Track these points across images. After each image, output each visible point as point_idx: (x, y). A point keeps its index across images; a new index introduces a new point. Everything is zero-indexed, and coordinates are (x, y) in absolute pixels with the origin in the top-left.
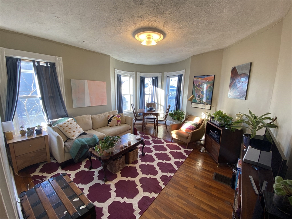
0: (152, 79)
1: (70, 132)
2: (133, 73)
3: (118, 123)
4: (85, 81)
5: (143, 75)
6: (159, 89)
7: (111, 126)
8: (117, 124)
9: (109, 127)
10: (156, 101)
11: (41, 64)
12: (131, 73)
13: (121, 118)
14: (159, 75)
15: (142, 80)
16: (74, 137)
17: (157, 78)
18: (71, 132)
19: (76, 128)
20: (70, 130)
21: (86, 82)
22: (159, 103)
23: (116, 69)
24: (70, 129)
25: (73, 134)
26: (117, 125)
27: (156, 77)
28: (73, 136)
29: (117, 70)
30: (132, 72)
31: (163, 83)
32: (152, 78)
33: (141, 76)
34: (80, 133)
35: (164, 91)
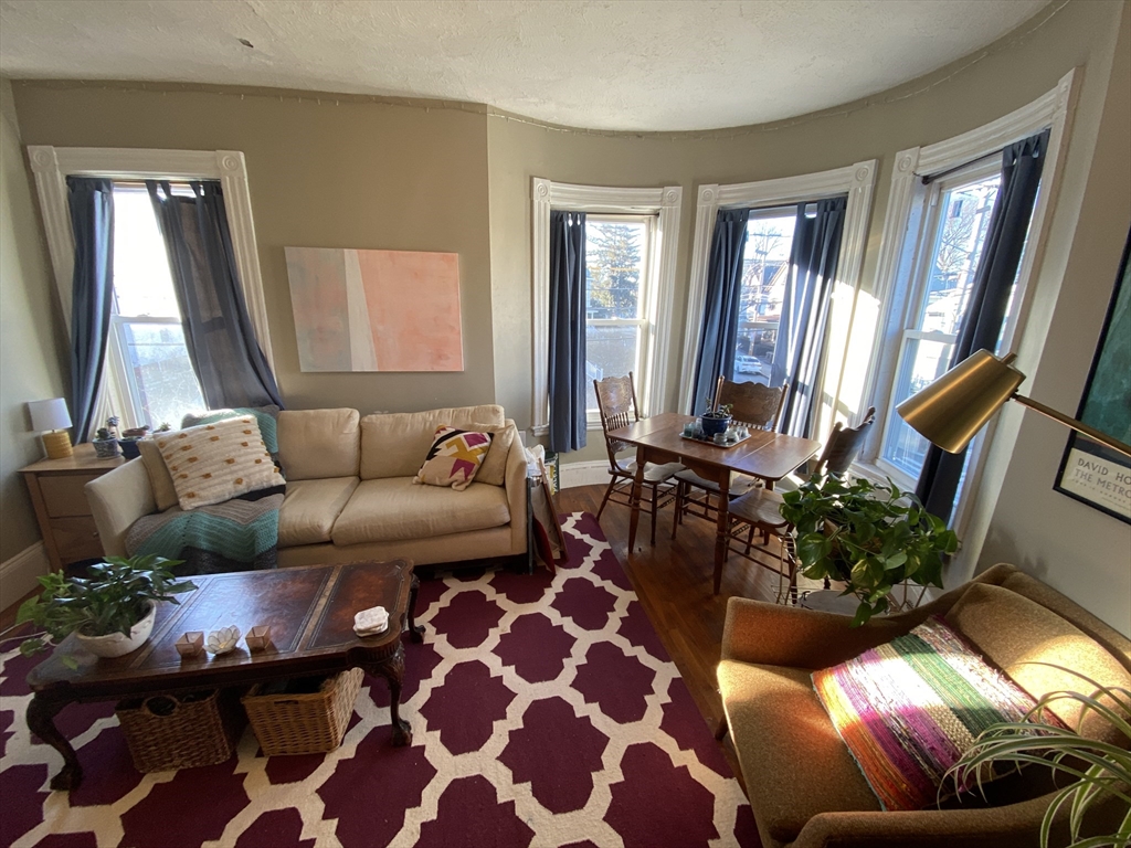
0: (801, 217)
1: (184, 477)
2: (671, 190)
3: (453, 472)
4: (346, 250)
5: (732, 196)
6: (842, 291)
7: (423, 483)
8: (447, 481)
9: (417, 483)
10: (806, 377)
11: (176, 191)
12: (658, 191)
13: (487, 450)
14: (852, 180)
15: (729, 231)
16: (191, 500)
17: (835, 208)
18: (190, 476)
19: (230, 461)
20: (190, 465)
21: (352, 257)
22: (829, 387)
23: (539, 183)
24: (192, 460)
25: (193, 483)
26: (450, 486)
27: (826, 202)
28: (191, 495)
29: (552, 185)
30: (661, 186)
31: (880, 241)
32: (801, 207)
33: (722, 203)
34: (243, 489)
35: (878, 302)
